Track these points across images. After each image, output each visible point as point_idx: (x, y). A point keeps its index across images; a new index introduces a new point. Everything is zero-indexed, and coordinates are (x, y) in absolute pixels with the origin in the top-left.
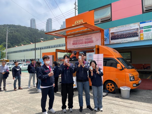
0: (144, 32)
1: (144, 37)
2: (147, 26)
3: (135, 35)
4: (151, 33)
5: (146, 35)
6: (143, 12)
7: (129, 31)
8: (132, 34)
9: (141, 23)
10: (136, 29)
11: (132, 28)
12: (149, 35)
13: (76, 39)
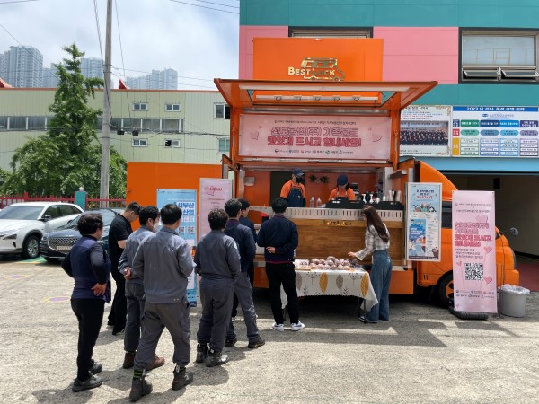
0: (461, 136)
1: (463, 149)
2: (468, 121)
3: (438, 138)
4: (477, 141)
5: (465, 145)
6: (460, 82)
7: (423, 126)
8: (431, 133)
9: (455, 109)
10: (441, 122)
11: (431, 119)
12: (474, 145)
13: (285, 125)
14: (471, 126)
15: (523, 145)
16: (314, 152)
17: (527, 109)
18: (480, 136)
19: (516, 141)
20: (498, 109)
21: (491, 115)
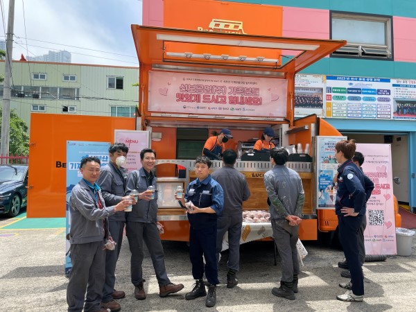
0: (333, 101)
1: (334, 111)
2: (338, 88)
3: (316, 102)
4: (345, 105)
5: (336, 108)
6: (331, 56)
7: (303, 91)
8: (310, 98)
9: (329, 78)
10: (318, 88)
11: (309, 86)
12: (343, 108)
13: (192, 83)
14: (340, 92)
15: (379, 110)
16: (220, 109)
17: (382, 80)
18: (347, 101)
19: (374, 106)
20: (360, 79)
21: (356, 84)
